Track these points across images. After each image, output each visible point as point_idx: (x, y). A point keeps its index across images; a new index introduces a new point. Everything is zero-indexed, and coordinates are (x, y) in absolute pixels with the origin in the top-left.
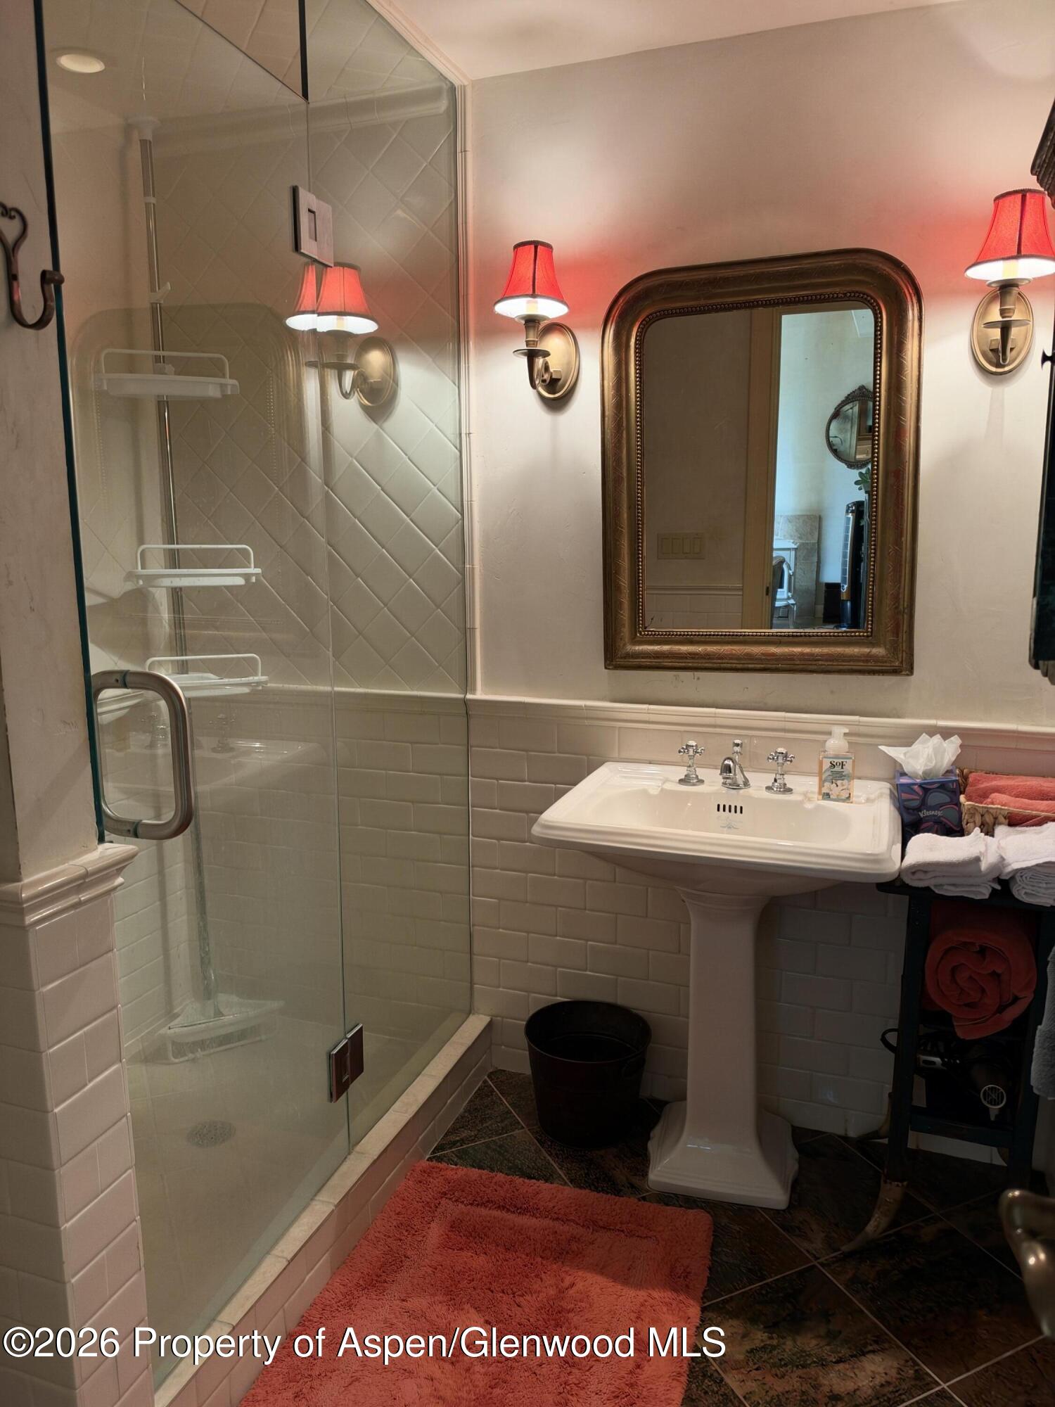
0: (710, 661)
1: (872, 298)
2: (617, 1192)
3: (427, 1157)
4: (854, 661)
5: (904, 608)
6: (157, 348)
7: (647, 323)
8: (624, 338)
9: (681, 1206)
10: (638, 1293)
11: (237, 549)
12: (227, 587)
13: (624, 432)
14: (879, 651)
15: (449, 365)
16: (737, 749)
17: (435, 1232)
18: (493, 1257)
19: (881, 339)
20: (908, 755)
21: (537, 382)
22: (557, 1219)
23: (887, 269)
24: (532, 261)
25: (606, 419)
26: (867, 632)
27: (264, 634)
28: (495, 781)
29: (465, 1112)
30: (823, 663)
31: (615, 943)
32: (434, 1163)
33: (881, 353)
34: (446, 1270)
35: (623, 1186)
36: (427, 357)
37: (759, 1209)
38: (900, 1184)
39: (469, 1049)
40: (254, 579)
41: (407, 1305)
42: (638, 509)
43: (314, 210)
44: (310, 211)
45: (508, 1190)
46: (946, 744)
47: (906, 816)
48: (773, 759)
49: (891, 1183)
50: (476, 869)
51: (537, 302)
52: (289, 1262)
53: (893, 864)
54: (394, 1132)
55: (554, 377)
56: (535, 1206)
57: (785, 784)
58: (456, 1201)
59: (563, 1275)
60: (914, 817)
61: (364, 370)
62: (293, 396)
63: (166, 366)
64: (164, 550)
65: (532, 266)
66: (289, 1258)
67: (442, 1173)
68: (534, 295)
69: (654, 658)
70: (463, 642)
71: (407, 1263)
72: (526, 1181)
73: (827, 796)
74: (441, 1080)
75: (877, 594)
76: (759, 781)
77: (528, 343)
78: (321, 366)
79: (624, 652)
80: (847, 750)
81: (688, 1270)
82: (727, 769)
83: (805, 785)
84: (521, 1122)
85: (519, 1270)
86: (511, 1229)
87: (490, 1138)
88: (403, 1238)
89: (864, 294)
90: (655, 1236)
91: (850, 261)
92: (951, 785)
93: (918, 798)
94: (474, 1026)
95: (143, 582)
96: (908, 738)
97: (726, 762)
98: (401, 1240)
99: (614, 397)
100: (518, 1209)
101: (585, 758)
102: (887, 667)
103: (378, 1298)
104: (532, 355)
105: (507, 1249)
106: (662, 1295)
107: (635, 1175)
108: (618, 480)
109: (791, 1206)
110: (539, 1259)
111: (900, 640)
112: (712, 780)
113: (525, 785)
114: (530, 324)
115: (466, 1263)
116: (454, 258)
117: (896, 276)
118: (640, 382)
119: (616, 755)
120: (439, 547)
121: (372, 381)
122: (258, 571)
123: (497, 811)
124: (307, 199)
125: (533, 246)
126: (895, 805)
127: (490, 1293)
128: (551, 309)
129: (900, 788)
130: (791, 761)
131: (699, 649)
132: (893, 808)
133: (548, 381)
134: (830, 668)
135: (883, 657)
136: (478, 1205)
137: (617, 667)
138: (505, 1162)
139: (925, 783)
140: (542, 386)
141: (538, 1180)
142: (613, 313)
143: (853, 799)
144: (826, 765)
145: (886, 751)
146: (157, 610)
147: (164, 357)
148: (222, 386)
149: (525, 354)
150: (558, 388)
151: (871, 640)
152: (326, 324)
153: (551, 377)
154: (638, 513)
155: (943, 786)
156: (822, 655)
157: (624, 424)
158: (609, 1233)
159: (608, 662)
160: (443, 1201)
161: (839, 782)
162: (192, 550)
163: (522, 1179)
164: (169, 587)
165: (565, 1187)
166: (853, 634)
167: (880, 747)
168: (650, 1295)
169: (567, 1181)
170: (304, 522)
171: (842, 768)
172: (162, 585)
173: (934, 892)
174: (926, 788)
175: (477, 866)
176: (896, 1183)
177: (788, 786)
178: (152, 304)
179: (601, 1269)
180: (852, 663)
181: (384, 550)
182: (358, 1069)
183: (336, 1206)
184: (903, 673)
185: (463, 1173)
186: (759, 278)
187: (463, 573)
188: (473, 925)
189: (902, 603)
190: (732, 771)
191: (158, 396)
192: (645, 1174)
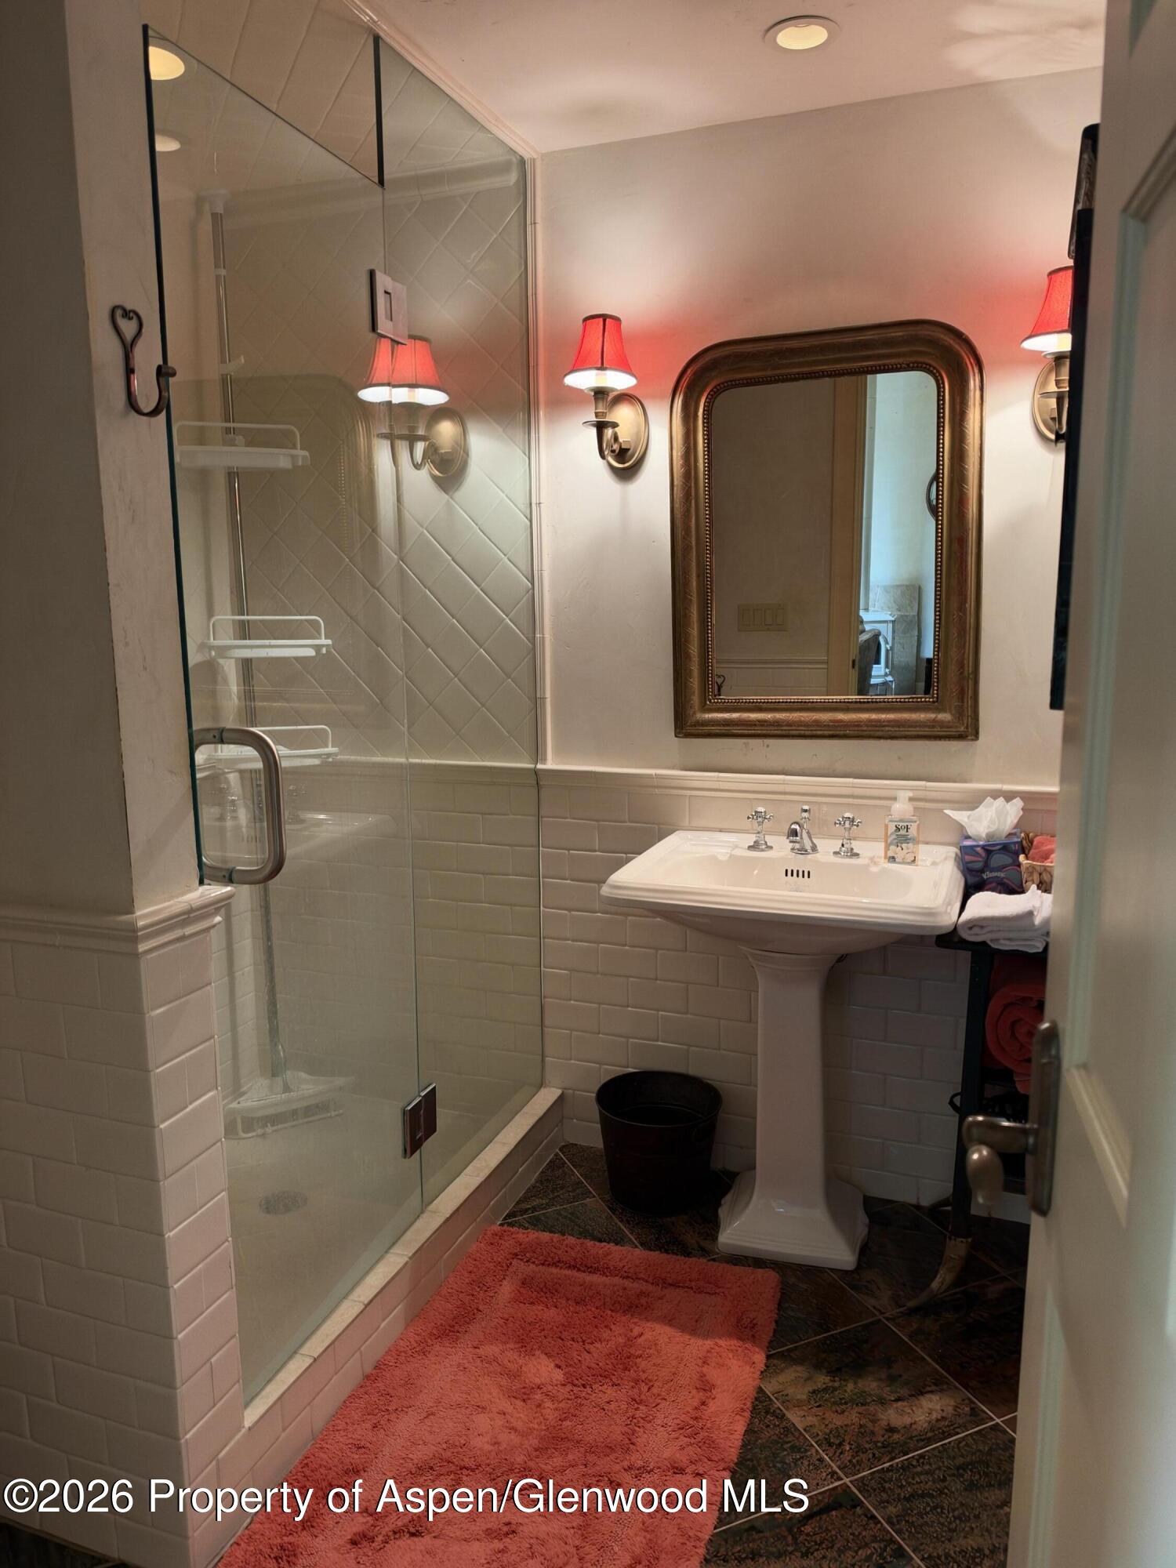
0: (779, 728)
1: (934, 368)
2: (687, 1254)
3: (499, 1223)
4: (920, 726)
5: (968, 674)
6: (227, 420)
7: (715, 393)
8: (692, 409)
9: (750, 1266)
10: (705, 1342)
11: (307, 620)
12: (297, 659)
13: (693, 501)
14: (944, 717)
15: (520, 435)
16: (805, 815)
17: (507, 1289)
18: (563, 1310)
19: (944, 409)
20: (971, 818)
21: (606, 453)
22: (628, 1277)
23: (949, 340)
24: (601, 334)
25: (675, 489)
26: (933, 697)
27: (334, 706)
28: (566, 852)
29: (536, 1182)
30: (890, 728)
31: (686, 1013)
32: (505, 1227)
33: (944, 422)
34: (518, 1322)
35: (692, 1249)
36: (497, 426)
37: (828, 1271)
38: (964, 1240)
39: (541, 1119)
40: (324, 650)
41: (481, 1351)
42: (707, 577)
43: (389, 291)
44: (386, 292)
45: (579, 1251)
46: (1008, 806)
47: (969, 877)
48: (840, 824)
49: (955, 1240)
50: (546, 940)
51: (605, 374)
52: (366, 1306)
53: (949, 917)
54: (465, 1194)
55: (623, 447)
56: (605, 1265)
57: (852, 849)
58: (527, 1261)
59: (633, 1326)
60: (977, 879)
61: (434, 441)
62: (364, 467)
63: (237, 438)
64: (233, 620)
65: (601, 339)
66: (366, 1302)
67: (513, 1236)
68: (602, 368)
69: (724, 725)
70: (534, 711)
71: (479, 1316)
72: (596, 1243)
73: (892, 859)
74: (513, 1147)
75: (942, 660)
76: (827, 847)
77: (597, 415)
78: (391, 438)
79: (693, 719)
80: (912, 814)
81: (755, 1322)
82: (794, 833)
83: (871, 850)
84: (593, 1191)
85: (589, 1321)
86: (581, 1285)
87: (562, 1205)
88: (475, 1293)
89: (926, 364)
90: (723, 1293)
91: (913, 333)
92: (1013, 846)
93: (980, 859)
94: (545, 1099)
95: (215, 653)
96: (972, 802)
97: (793, 826)
98: (473, 1295)
99: (682, 466)
100: (588, 1268)
101: (656, 826)
102: (953, 732)
103: (451, 1346)
104: (601, 427)
105: (577, 1303)
106: (728, 1343)
107: (705, 1239)
108: (687, 549)
109: (859, 1267)
110: (609, 1312)
111: (966, 706)
112: (781, 846)
113: (597, 856)
114: (600, 396)
115: (536, 1315)
116: (524, 328)
117: (957, 347)
118: (708, 452)
119: (686, 823)
120: (510, 615)
121: (443, 451)
122: (329, 642)
123: (569, 881)
124: (383, 281)
125: (601, 319)
126: (958, 867)
127: (561, 1341)
128: (618, 381)
129: (963, 849)
130: (858, 826)
131: (768, 716)
132: (956, 870)
133: (617, 451)
134: (897, 734)
135: (949, 722)
136: (549, 1265)
137: (688, 735)
138: (576, 1227)
139: (989, 845)
140: (612, 456)
141: (608, 1243)
142: (682, 383)
143: (918, 862)
144: (892, 828)
145: (951, 815)
146: (226, 681)
147: (234, 429)
148: (293, 457)
149: (593, 425)
150: (627, 458)
151: (938, 706)
152: (400, 395)
153: (620, 447)
154: (707, 581)
155: (1005, 848)
156: (889, 721)
157: (693, 494)
158: (677, 1290)
159: (678, 731)
160: (515, 1262)
161: (904, 846)
162: (262, 621)
163: (592, 1242)
164: (239, 658)
165: (636, 1249)
166: (919, 700)
167: (945, 811)
168: (716, 1344)
169: (638, 1244)
170: (374, 592)
171: (907, 831)
172: (233, 656)
173: (990, 946)
174: (988, 850)
175: (548, 938)
176: (960, 1239)
177: (855, 851)
178: (222, 375)
179: (669, 1320)
180: (918, 729)
181: (454, 620)
182: (431, 1129)
183: (410, 1258)
184: (969, 738)
185: (535, 1236)
186: (823, 349)
187: (533, 641)
188: (545, 997)
189: (966, 669)
190: (799, 834)
191: (229, 468)
192: (715, 1238)
